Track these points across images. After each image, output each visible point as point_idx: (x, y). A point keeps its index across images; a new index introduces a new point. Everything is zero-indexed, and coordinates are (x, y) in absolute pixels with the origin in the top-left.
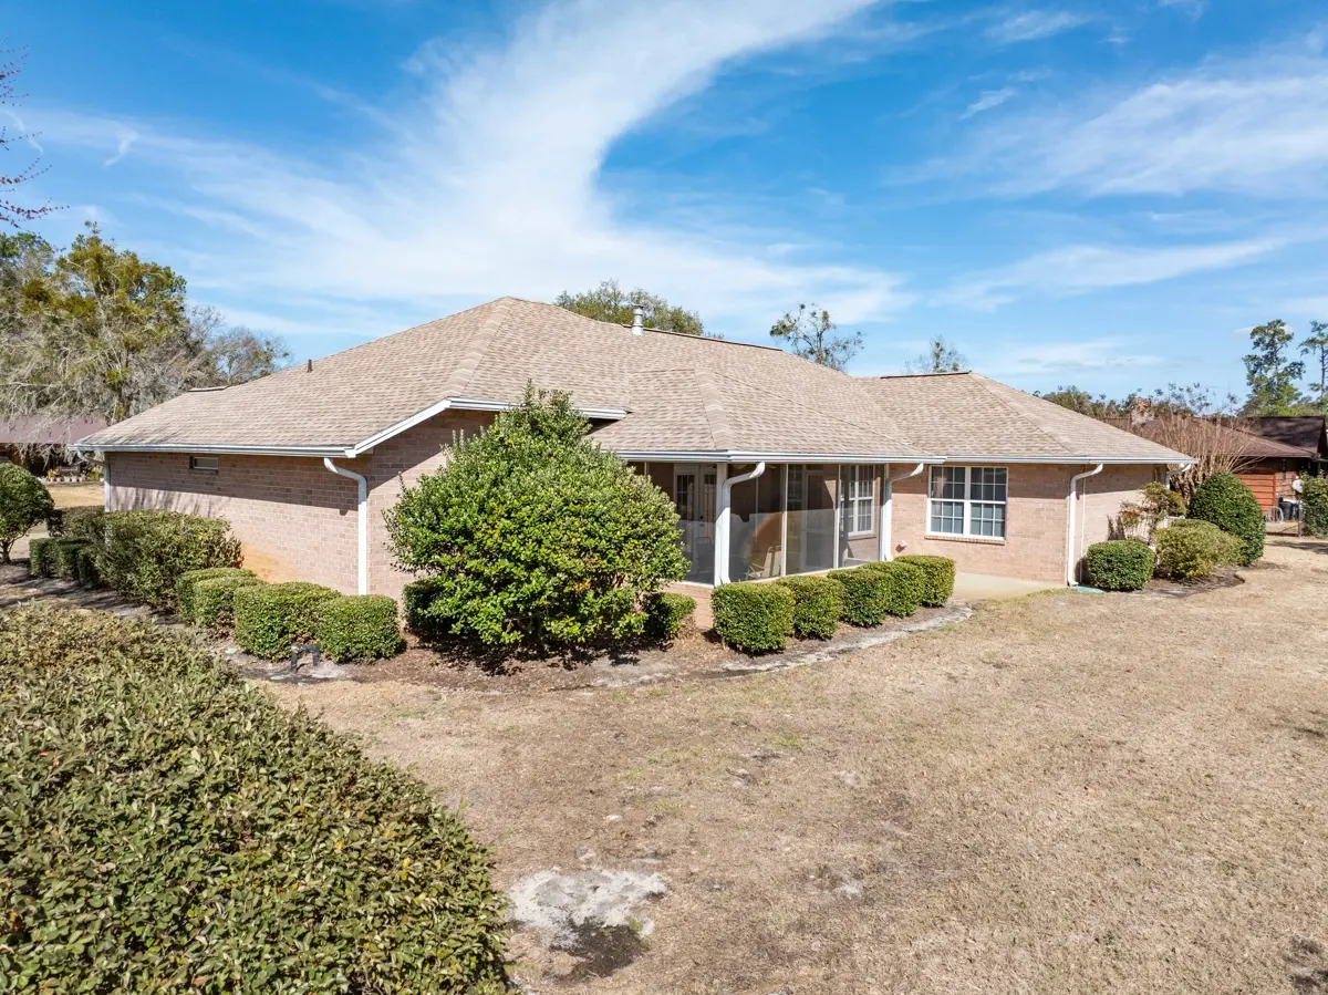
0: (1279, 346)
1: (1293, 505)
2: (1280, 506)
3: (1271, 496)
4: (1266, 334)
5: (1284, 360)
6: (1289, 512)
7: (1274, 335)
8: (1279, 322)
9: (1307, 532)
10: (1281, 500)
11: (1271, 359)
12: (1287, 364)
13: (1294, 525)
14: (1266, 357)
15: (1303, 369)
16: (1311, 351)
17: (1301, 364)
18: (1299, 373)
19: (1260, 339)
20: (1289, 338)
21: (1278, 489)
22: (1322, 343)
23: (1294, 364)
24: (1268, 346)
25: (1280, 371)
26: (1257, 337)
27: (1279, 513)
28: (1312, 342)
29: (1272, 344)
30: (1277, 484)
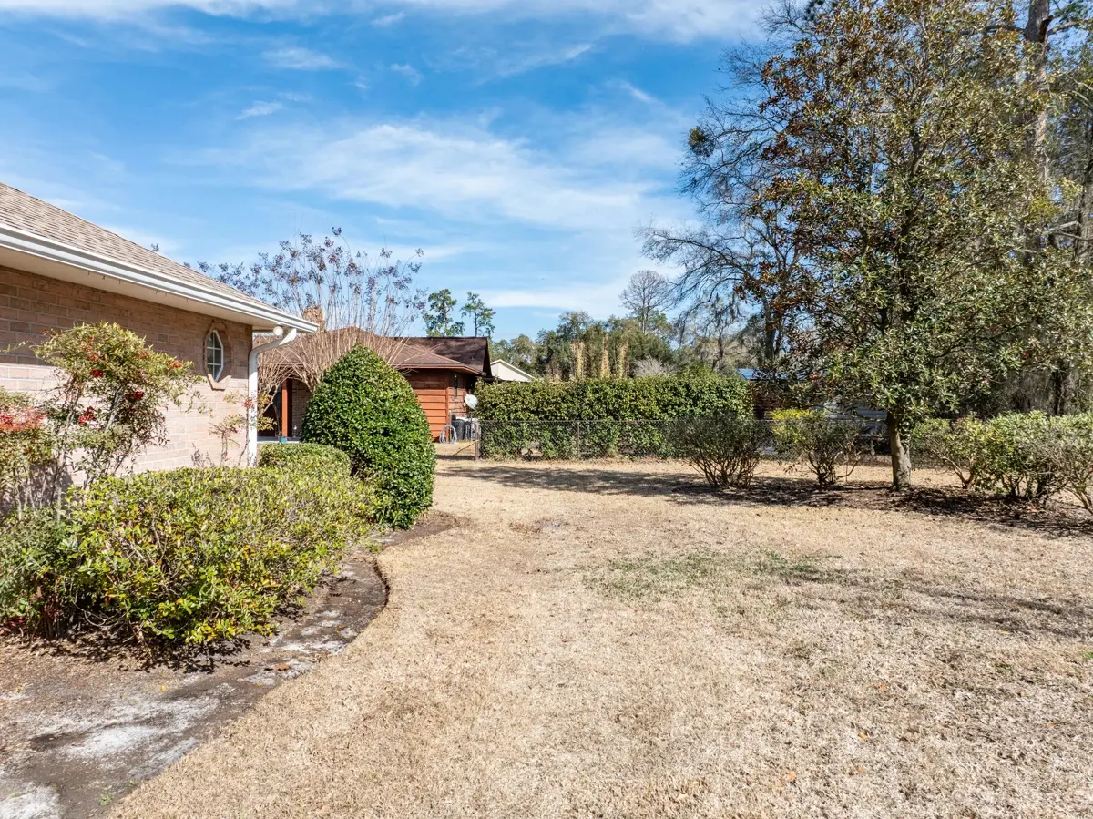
0: (447, 309)
1: (465, 423)
2: (453, 424)
3: (443, 413)
4: (439, 300)
5: (451, 320)
6: (462, 431)
7: (444, 301)
8: (447, 290)
9: (484, 453)
10: (454, 418)
11: (442, 319)
12: (453, 323)
13: (468, 446)
14: (439, 317)
15: (464, 328)
16: (468, 314)
17: (462, 324)
18: (461, 331)
19: (435, 303)
20: (454, 303)
21: (451, 406)
22: (475, 308)
23: (458, 323)
24: (440, 308)
25: (449, 328)
26: (432, 301)
27: (452, 432)
28: (468, 307)
29: (442, 308)
30: (450, 400)
